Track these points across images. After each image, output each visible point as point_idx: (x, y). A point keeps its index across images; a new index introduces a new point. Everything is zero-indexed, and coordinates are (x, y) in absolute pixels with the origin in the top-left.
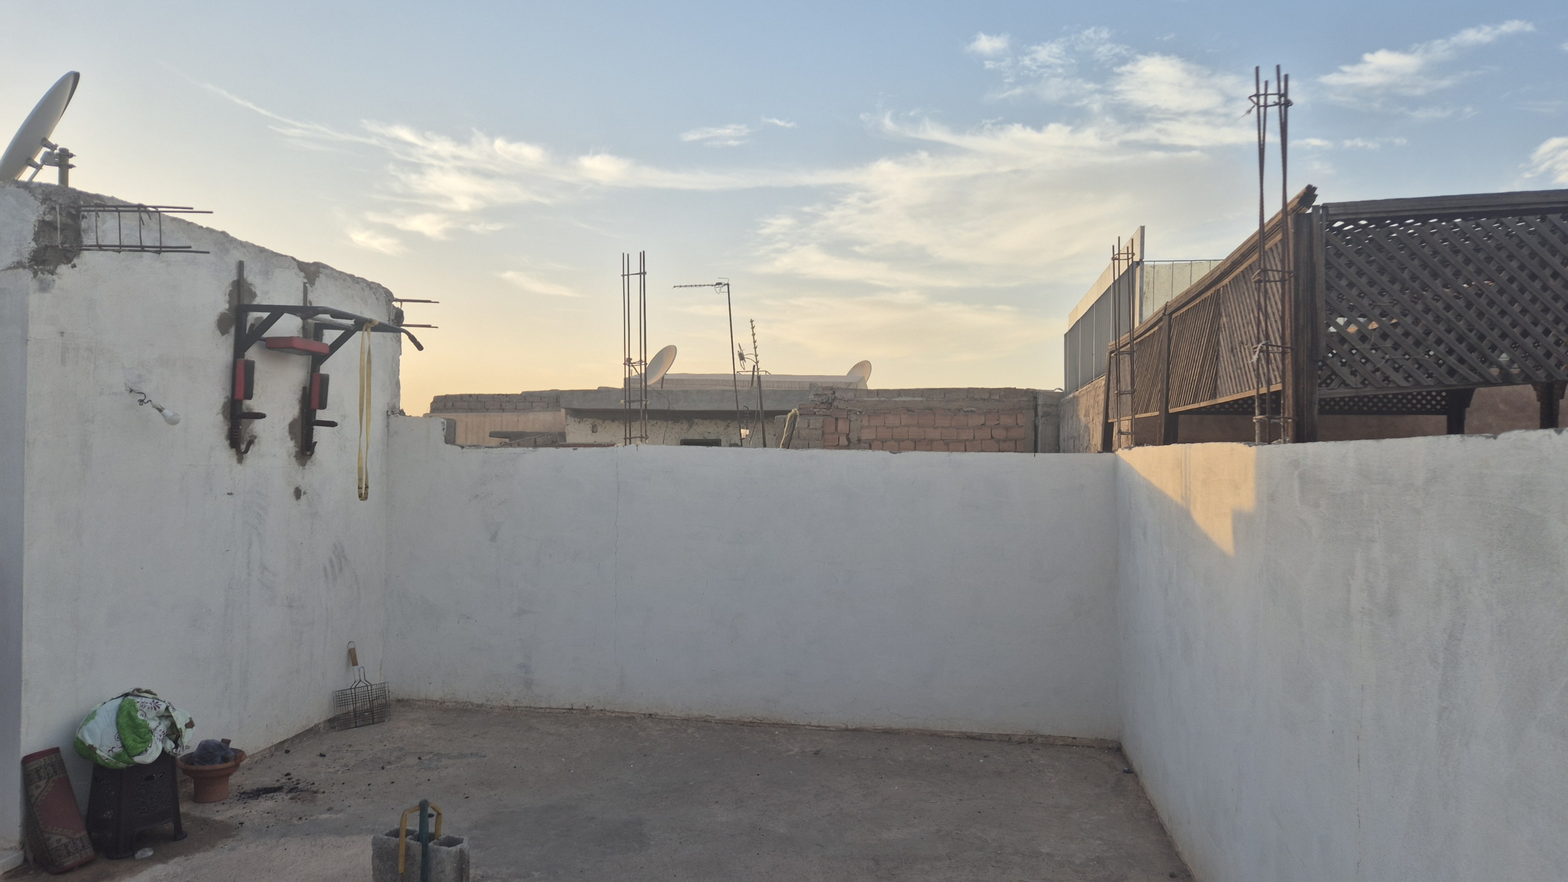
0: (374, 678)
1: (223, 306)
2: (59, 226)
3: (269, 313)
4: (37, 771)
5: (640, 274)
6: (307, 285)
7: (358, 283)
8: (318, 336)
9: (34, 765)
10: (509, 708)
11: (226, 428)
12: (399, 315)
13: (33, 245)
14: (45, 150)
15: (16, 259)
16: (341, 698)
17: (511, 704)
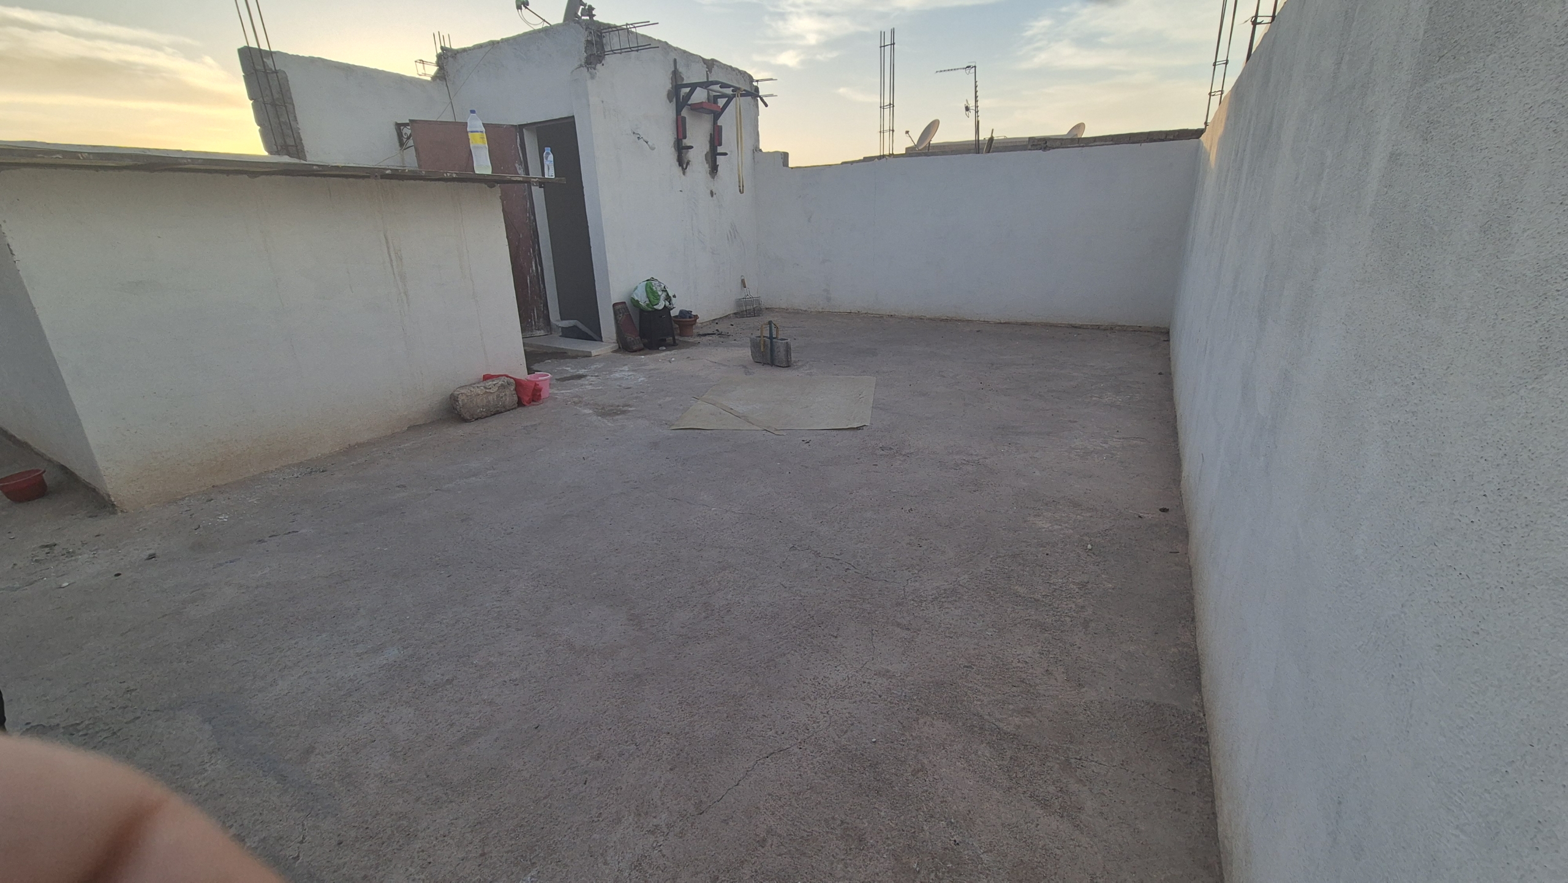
0: (754, 294)
1: (669, 86)
2: (594, 42)
3: (690, 88)
4: (619, 310)
5: (891, 45)
6: (708, 72)
7: (734, 70)
8: (715, 102)
9: (617, 307)
10: (819, 312)
11: (676, 155)
12: (757, 89)
13: (585, 54)
14: (582, 7)
15: (579, 63)
16: (739, 302)
17: (821, 310)
